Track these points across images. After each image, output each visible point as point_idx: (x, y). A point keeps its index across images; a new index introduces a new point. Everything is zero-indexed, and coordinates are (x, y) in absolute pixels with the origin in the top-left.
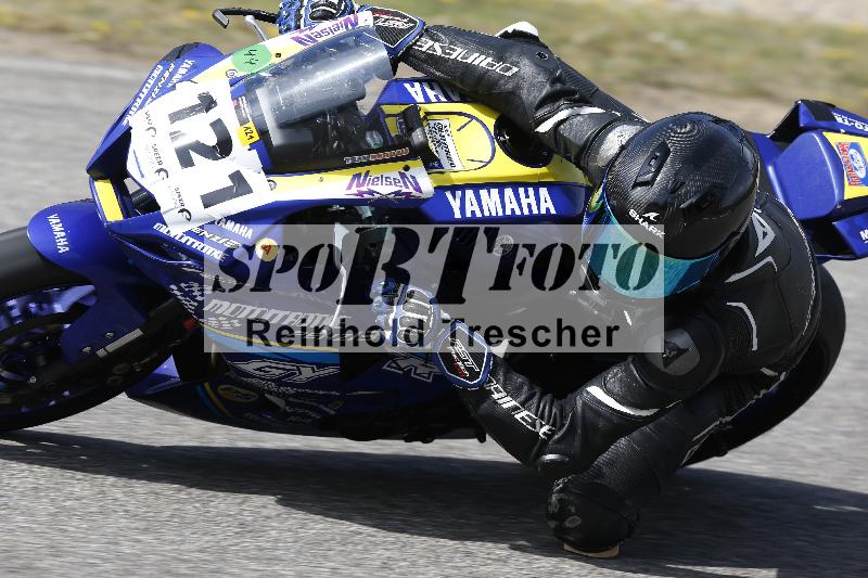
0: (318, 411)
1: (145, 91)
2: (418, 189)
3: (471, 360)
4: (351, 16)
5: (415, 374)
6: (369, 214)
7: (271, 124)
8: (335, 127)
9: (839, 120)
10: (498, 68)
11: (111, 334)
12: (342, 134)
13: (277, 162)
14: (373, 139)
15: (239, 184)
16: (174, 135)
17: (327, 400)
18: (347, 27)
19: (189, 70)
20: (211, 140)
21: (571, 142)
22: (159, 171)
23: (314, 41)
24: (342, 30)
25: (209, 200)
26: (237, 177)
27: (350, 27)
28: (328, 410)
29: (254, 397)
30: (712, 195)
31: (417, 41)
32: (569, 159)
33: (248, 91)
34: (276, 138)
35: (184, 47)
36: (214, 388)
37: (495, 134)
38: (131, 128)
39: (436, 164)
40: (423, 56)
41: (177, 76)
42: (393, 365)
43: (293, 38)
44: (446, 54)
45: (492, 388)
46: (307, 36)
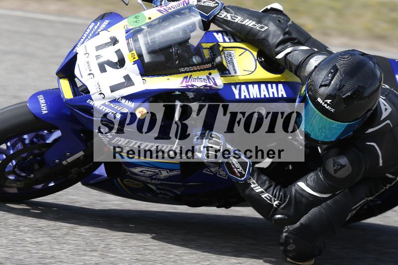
0: (172, 192)
1: (85, 35)
2: (215, 84)
3: (241, 168)
5: (219, 175)
6: (193, 96)
7: (144, 52)
8: (177, 54)
10: (258, 27)
11: (69, 154)
12: (180, 57)
13: (146, 70)
14: (196, 60)
15: (128, 81)
16: (98, 57)
17: (176, 187)
18: (184, 5)
19: (107, 25)
20: (115, 59)
21: (293, 64)
22: (89, 74)
23: (168, 11)
24: (181, 6)
25: (113, 89)
26: (127, 78)
27: (185, 5)
28: (177, 192)
29: (142, 185)
30: (358, 92)
31: (219, 13)
32: (291, 71)
34: (147, 58)
35: (105, 14)
36: (122, 181)
37: (257, 58)
38: (77, 53)
39: (227, 72)
40: (222, 20)
41: (101, 28)
42: (208, 170)
43: (158, 10)
44: (233, 19)
45: (251, 182)
46: (164, 9)
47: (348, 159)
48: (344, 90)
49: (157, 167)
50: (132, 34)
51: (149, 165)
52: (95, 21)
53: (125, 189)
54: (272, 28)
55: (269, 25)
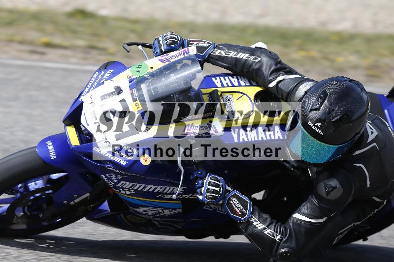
1: (90, 84)
4: (187, 49)
5: (218, 210)
11: (76, 195)
17: (178, 223)
18: (184, 54)
21: (284, 91)
23: (169, 61)
24: (182, 56)
28: (177, 226)
29: (144, 221)
30: (347, 115)
33: (137, 85)
35: (108, 63)
36: (125, 217)
37: (254, 102)
38: (83, 102)
40: (216, 58)
41: (105, 77)
42: (208, 206)
43: (159, 60)
44: (228, 54)
45: (253, 220)
46: (165, 58)
47: (338, 180)
48: (333, 114)
49: (160, 207)
50: (135, 84)
51: (149, 205)
52: (99, 70)
54: (265, 60)
55: (262, 57)
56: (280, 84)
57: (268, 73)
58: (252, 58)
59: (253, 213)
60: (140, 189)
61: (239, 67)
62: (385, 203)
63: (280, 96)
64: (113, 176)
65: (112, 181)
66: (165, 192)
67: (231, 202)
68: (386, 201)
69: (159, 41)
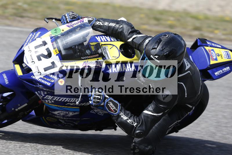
0: (73, 124)
1: (28, 40)
3: (115, 107)
4: (82, 19)
5: (99, 113)
7: (62, 49)
8: (78, 49)
9: (208, 43)
11: (19, 105)
12: (80, 51)
13: (63, 58)
14: (88, 52)
15: (54, 65)
16: (36, 52)
17: (75, 121)
18: (81, 22)
19: (39, 35)
20: (46, 53)
22: (32, 62)
23: (72, 26)
24: (80, 23)
25: (46, 69)
26: (53, 63)
28: (75, 123)
29: (56, 120)
33: (55, 40)
34: (63, 53)
35: (38, 28)
37: (120, 50)
38: (24, 50)
39: (104, 58)
40: (97, 26)
41: (37, 36)
42: (93, 111)
43: (67, 26)
44: (104, 24)
45: (121, 114)
46: (70, 25)
49: (67, 111)
51: (61, 109)
52: (33, 32)
53: (47, 122)
54: (125, 26)
55: (123, 25)
56: (134, 40)
57: (127, 33)
58: (117, 26)
59: (121, 111)
60: (57, 100)
61: (110, 31)
62: (193, 109)
63: (134, 47)
64: (42, 92)
65: (41, 95)
66: (71, 101)
67: (109, 104)
68: (194, 107)
69: (65, 17)
